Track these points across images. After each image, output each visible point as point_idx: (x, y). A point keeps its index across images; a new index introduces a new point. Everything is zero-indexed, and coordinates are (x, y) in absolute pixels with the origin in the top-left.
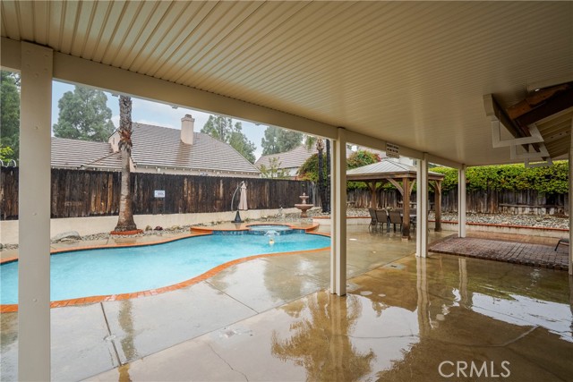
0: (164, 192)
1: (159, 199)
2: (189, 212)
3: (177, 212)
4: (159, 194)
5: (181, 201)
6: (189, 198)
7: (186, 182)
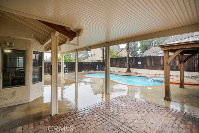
0: (140, 62)
1: (139, 64)
2: (148, 69)
3: (144, 69)
4: (139, 63)
5: (145, 65)
6: (148, 64)
7: (147, 59)
